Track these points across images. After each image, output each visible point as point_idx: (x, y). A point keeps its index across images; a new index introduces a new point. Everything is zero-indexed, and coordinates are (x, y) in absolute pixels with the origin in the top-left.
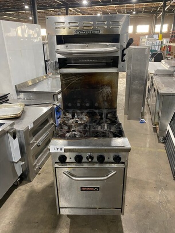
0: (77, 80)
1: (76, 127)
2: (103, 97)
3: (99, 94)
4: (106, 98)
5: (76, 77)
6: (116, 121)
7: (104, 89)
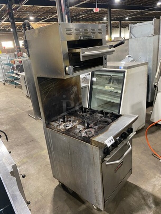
0: (53, 87)
3: (71, 95)
5: (52, 84)
7: (73, 89)
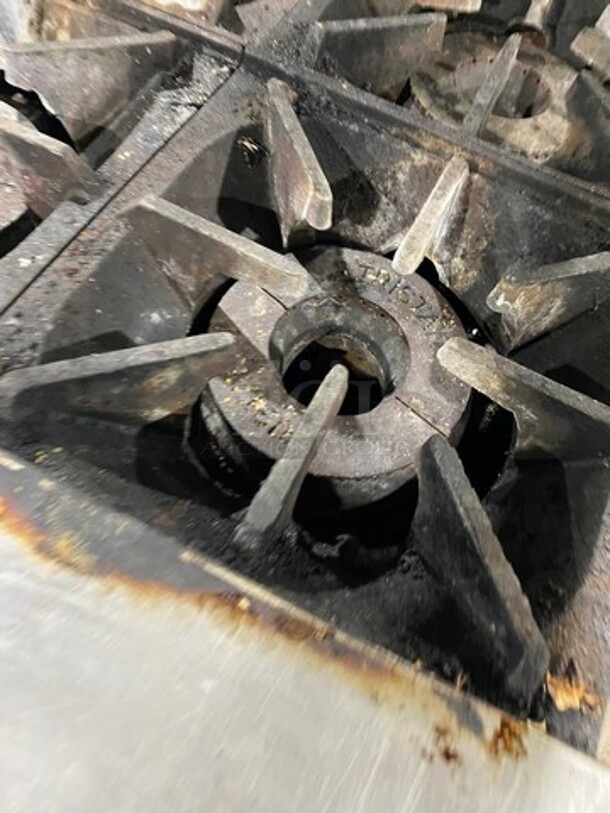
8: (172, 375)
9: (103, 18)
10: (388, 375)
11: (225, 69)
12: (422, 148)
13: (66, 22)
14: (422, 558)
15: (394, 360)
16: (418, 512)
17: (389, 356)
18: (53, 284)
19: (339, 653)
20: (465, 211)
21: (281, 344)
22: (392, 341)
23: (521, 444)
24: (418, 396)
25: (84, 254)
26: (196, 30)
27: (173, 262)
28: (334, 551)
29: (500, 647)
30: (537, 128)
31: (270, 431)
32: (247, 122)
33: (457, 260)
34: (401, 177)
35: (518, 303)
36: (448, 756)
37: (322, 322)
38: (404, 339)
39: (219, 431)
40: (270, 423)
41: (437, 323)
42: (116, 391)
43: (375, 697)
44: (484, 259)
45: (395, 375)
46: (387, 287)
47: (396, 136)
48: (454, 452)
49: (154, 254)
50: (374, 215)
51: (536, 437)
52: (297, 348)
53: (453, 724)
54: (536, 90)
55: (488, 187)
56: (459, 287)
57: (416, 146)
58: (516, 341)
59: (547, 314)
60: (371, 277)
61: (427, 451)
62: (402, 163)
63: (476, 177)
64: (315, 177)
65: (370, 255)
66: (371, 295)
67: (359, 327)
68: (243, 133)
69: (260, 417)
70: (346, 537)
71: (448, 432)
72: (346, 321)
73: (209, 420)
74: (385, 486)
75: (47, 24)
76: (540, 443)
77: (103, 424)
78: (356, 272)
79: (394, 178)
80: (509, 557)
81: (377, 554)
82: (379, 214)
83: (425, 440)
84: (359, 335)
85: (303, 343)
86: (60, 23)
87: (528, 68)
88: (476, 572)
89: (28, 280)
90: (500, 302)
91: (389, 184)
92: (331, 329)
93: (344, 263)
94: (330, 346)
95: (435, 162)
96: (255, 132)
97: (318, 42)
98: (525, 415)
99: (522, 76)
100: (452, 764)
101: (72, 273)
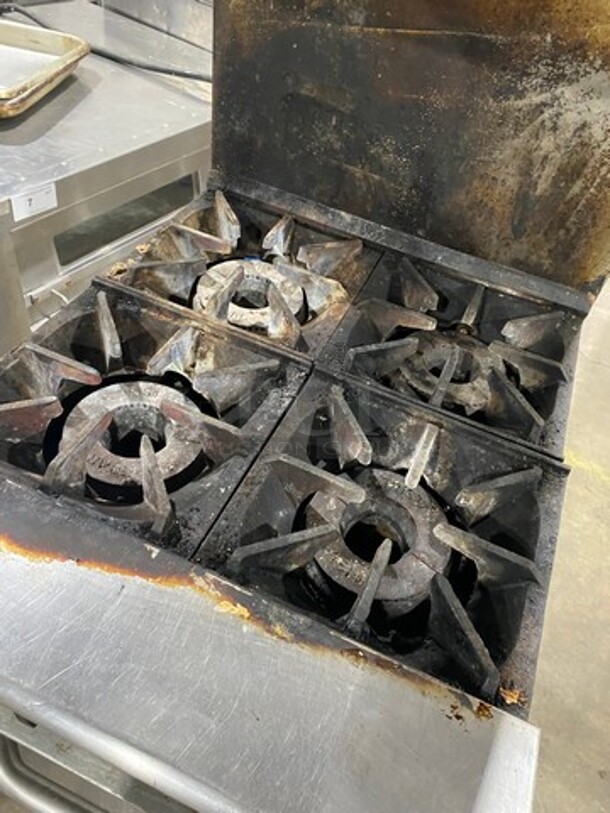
1: (203, 356)
2: (531, 164)
3: (508, 130)
4: (555, 182)
6: (532, 422)
7: (567, 92)
8: (306, 547)
9: (233, 346)
10: (404, 540)
11: (303, 374)
12: (412, 416)
13: (213, 348)
14: (435, 640)
15: (407, 532)
16: (431, 615)
17: (404, 529)
18: (239, 502)
19: (405, 674)
20: (438, 448)
21: (343, 524)
22: (405, 521)
23: (481, 577)
24: (424, 552)
25: (252, 484)
26: (286, 354)
27: (292, 485)
28: (389, 640)
29: (477, 675)
30: (474, 389)
31: (347, 575)
32: (319, 406)
33: (436, 474)
34: (402, 430)
35: (471, 502)
36: (458, 717)
37: (364, 510)
38: (412, 520)
39: (315, 576)
40: (346, 570)
41: (429, 511)
42: (280, 556)
43: (423, 693)
44: (451, 474)
45: (409, 540)
46: (400, 491)
47: (398, 410)
48: (447, 581)
49: (281, 480)
50: (387, 450)
51: (488, 572)
52: (350, 525)
53: (459, 704)
54: (471, 363)
55: (450, 437)
56: (439, 489)
57: (409, 414)
58: (472, 520)
59: (487, 505)
60: (390, 485)
61: (434, 581)
62: (402, 424)
63: (443, 431)
64: (362, 440)
65: (388, 473)
66: (392, 496)
67: (385, 512)
68: (319, 412)
69: (340, 567)
70: (394, 632)
71: (441, 572)
72: (377, 509)
73: (309, 570)
74: (410, 604)
75: (201, 348)
76: (490, 576)
77: (268, 573)
78: (382, 482)
79: (398, 430)
80: (478, 631)
81: (411, 641)
82: (391, 449)
83: (431, 577)
84: (385, 517)
85: (353, 522)
86: (209, 348)
87: (466, 350)
88: (462, 640)
89: (226, 500)
90: (462, 502)
91: (396, 434)
92: (369, 514)
93: (374, 477)
94: (367, 523)
95: (420, 423)
96: (324, 411)
97: (352, 358)
98: (480, 561)
99: (463, 355)
100: (460, 721)
101: (248, 495)
